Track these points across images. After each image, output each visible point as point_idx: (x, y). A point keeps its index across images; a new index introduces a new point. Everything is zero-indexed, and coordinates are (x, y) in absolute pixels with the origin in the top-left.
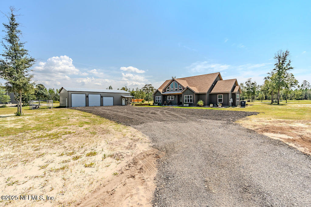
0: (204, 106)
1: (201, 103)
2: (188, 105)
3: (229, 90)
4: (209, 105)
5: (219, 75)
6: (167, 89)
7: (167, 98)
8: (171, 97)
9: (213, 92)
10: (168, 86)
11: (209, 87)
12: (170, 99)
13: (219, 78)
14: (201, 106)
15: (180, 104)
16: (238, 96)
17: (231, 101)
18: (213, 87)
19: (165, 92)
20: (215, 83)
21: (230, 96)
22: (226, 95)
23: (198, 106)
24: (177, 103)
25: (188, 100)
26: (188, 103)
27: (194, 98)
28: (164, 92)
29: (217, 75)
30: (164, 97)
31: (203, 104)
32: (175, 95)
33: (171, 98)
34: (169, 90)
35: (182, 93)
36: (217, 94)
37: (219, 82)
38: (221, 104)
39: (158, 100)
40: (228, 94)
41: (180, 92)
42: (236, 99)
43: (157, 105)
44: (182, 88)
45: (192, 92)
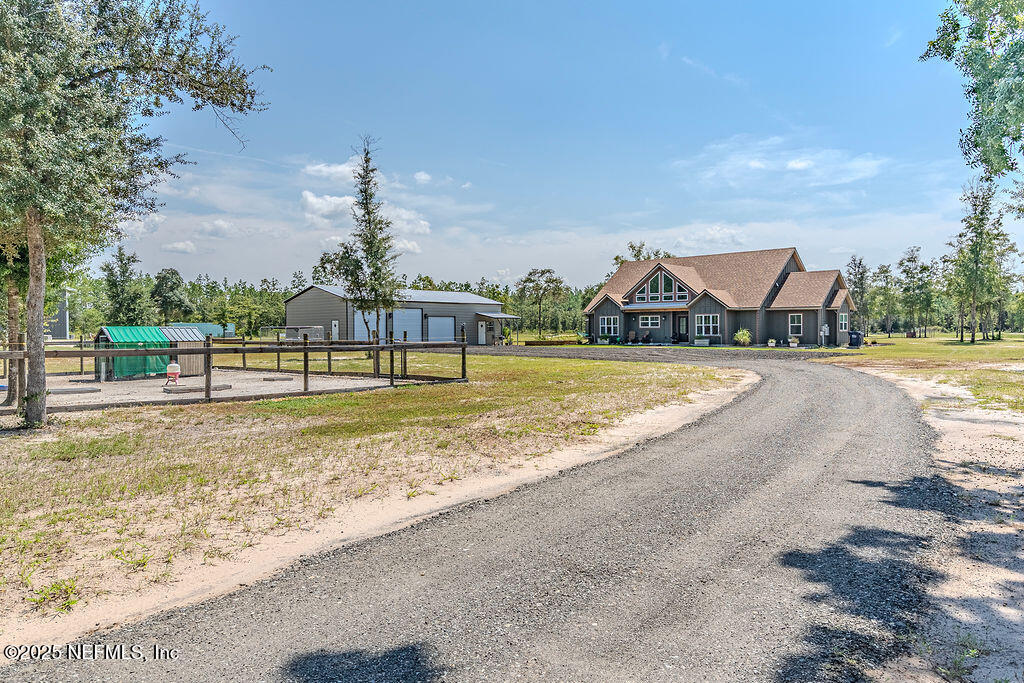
0: (752, 343)
1: (743, 335)
2: (707, 342)
3: (818, 303)
4: (765, 343)
5: (794, 256)
6: (637, 295)
7: (637, 320)
8: (652, 319)
9: (775, 305)
10: (643, 284)
11: (767, 290)
12: (647, 324)
13: (793, 264)
14: (744, 345)
15: (679, 339)
16: (843, 318)
17: (824, 331)
18: (775, 291)
19: (631, 302)
20: (783, 279)
21: (821, 317)
22: (812, 315)
23: (737, 344)
24: (673, 338)
25: (707, 329)
26: (706, 338)
27: (722, 321)
28: (627, 303)
29: (789, 256)
30: (630, 317)
31: (748, 340)
32: (664, 314)
33: (650, 322)
34: (643, 299)
35: (690, 307)
36: (785, 312)
37: (792, 275)
38: (797, 340)
39: (609, 329)
40: (815, 312)
41: (681, 306)
42: (838, 326)
43: (607, 342)
44: (686, 293)
45: (719, 305)
